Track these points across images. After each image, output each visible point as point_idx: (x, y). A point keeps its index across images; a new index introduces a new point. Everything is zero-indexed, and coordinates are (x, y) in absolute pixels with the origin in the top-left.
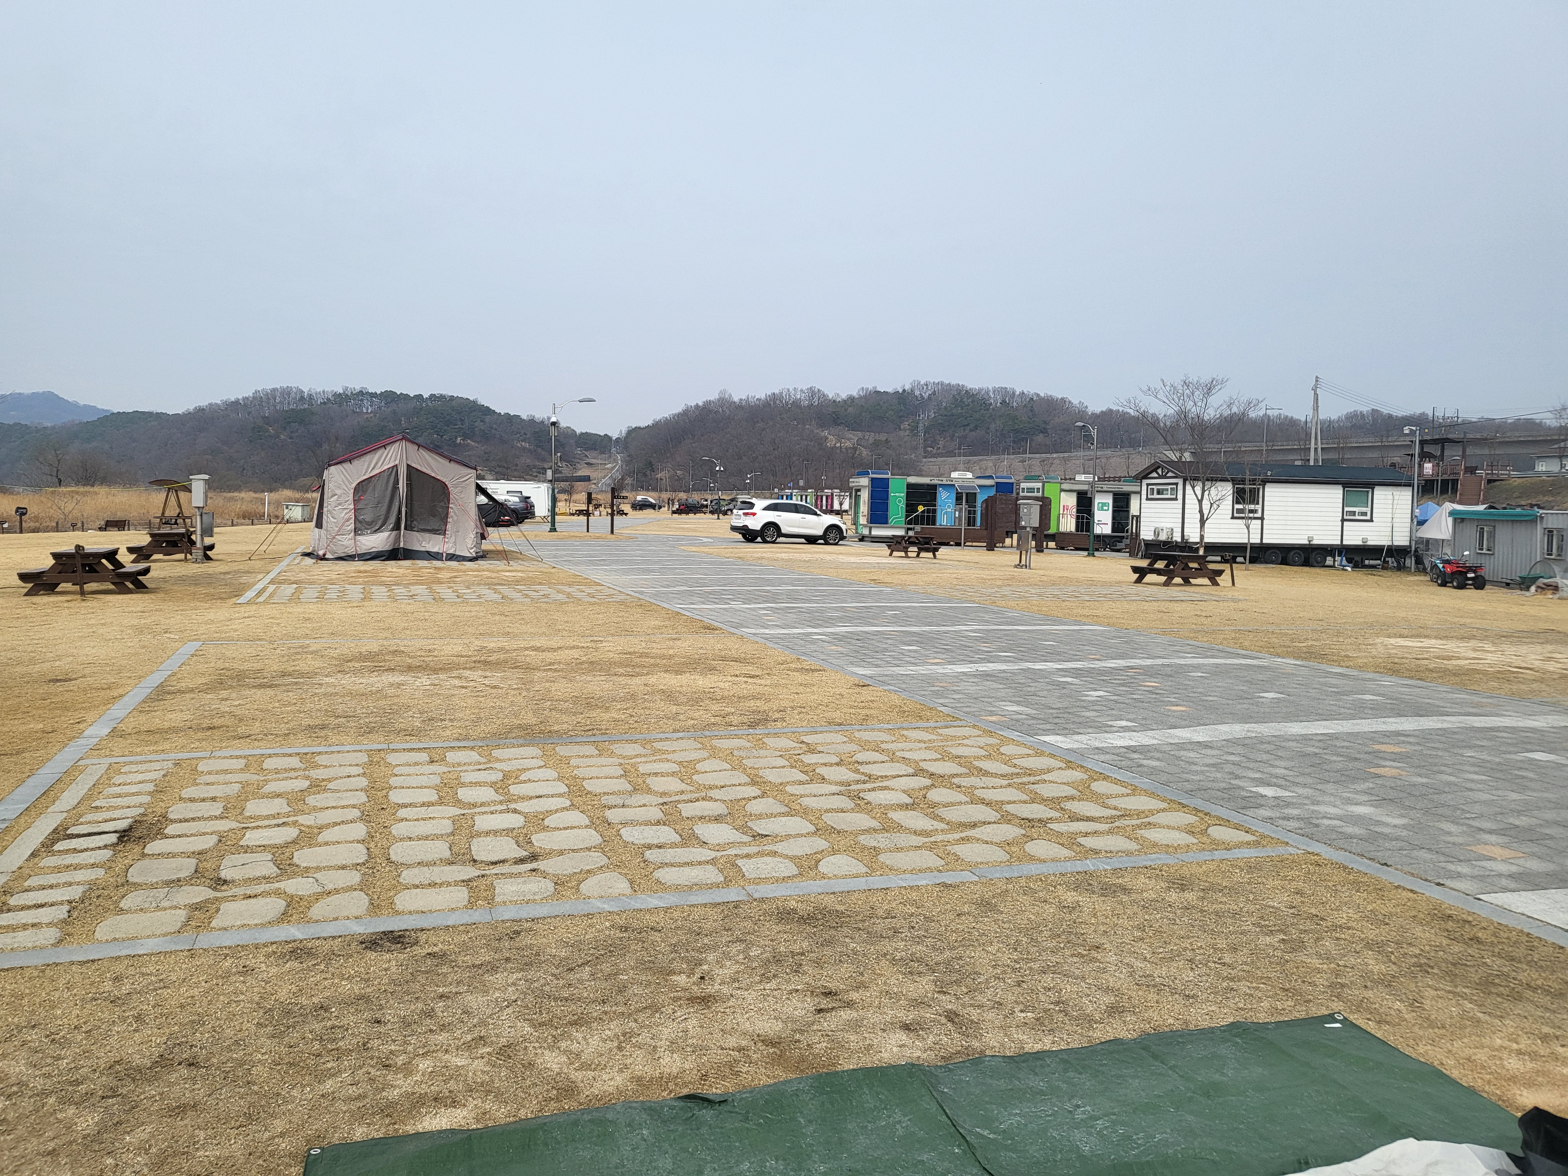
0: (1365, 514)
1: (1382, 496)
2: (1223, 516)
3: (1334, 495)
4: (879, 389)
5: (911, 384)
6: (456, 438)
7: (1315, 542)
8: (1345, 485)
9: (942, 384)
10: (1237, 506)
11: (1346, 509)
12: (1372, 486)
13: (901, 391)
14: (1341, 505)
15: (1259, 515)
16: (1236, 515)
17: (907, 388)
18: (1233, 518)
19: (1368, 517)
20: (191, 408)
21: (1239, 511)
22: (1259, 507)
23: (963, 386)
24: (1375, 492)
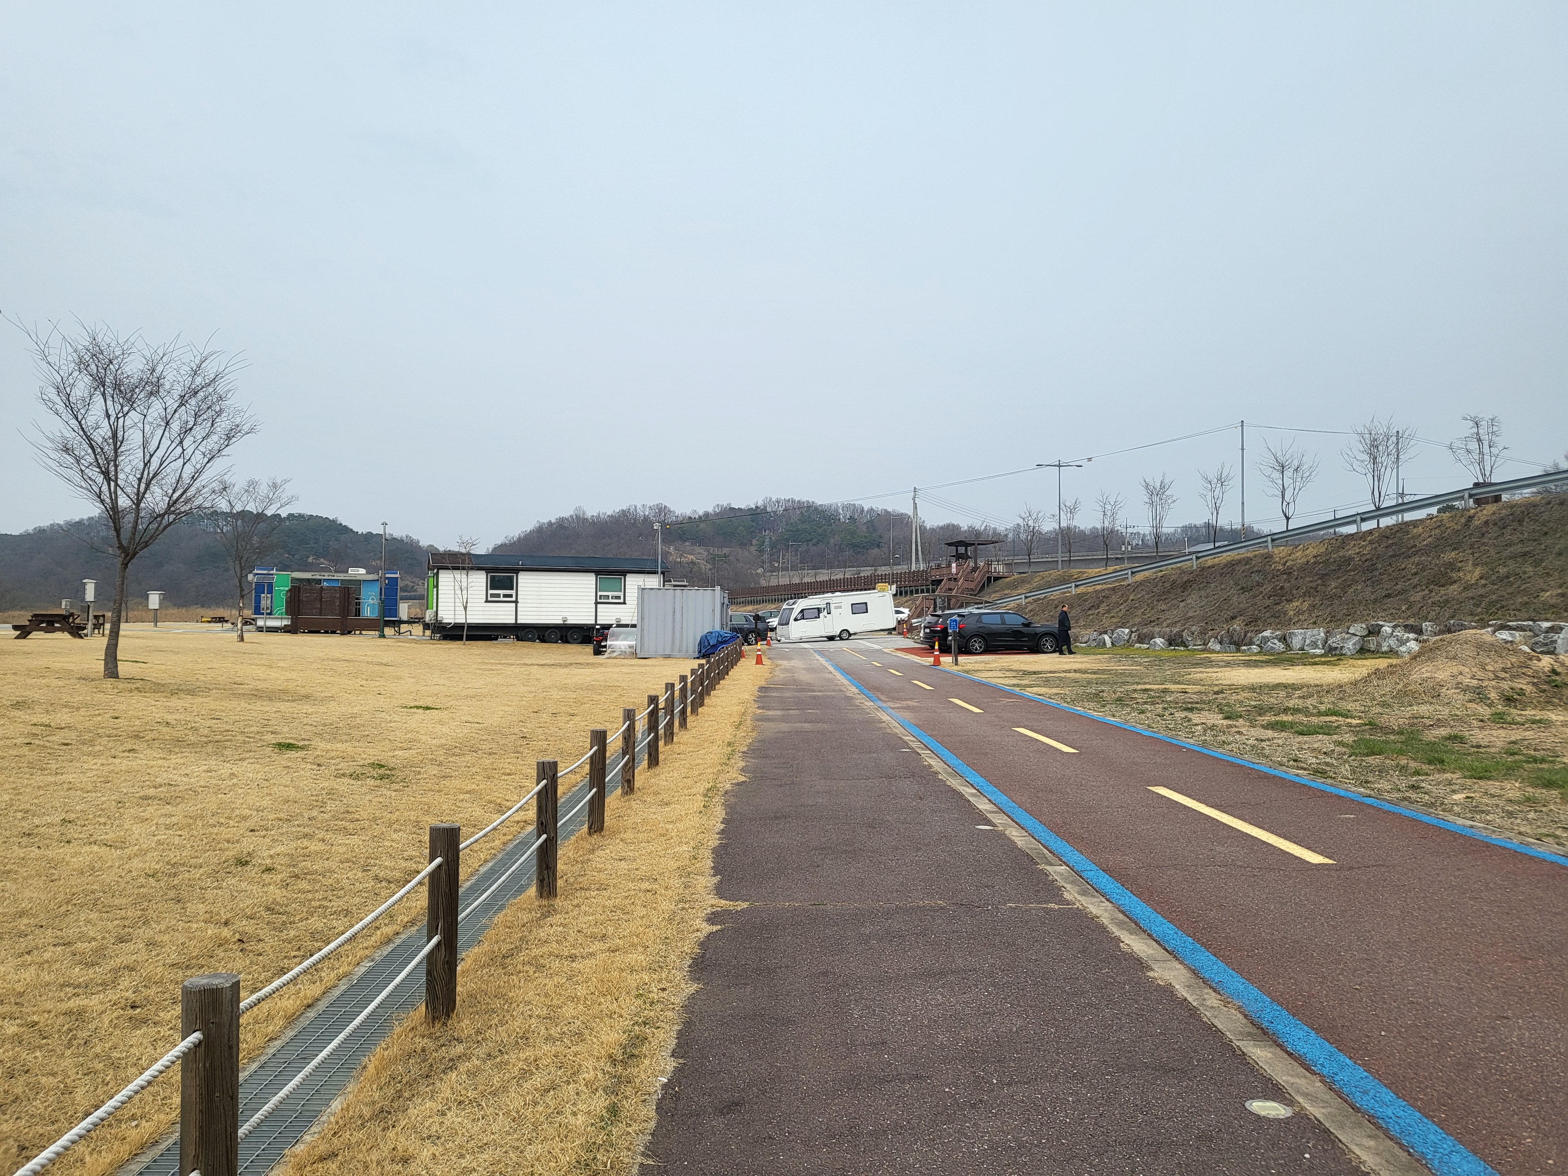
0: (619, 597)
1: (633, 582)
2: (478, 601)
3: (588, 581)
4: (733, 506)
5: (763, 501)
6: (308, 557)
7: (569, 622)
8: (597, 573)
9: (793, 501)
10: (490, 592)
11: (599, 593)
12: (624, 573)
13: (754, 507)
14: (594, 590)
15: (514, 599)
16: (489, 599)
17: (759, 505)
18: (487, 601)
19: (622, 601)
20: (30, 528)
21: (492, 595)
22: (513, 592)
23: (813, 502)
24: (627, 579)
